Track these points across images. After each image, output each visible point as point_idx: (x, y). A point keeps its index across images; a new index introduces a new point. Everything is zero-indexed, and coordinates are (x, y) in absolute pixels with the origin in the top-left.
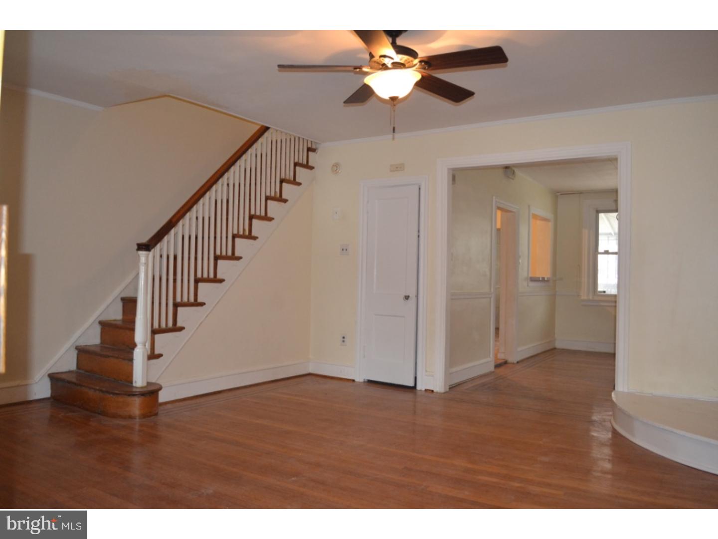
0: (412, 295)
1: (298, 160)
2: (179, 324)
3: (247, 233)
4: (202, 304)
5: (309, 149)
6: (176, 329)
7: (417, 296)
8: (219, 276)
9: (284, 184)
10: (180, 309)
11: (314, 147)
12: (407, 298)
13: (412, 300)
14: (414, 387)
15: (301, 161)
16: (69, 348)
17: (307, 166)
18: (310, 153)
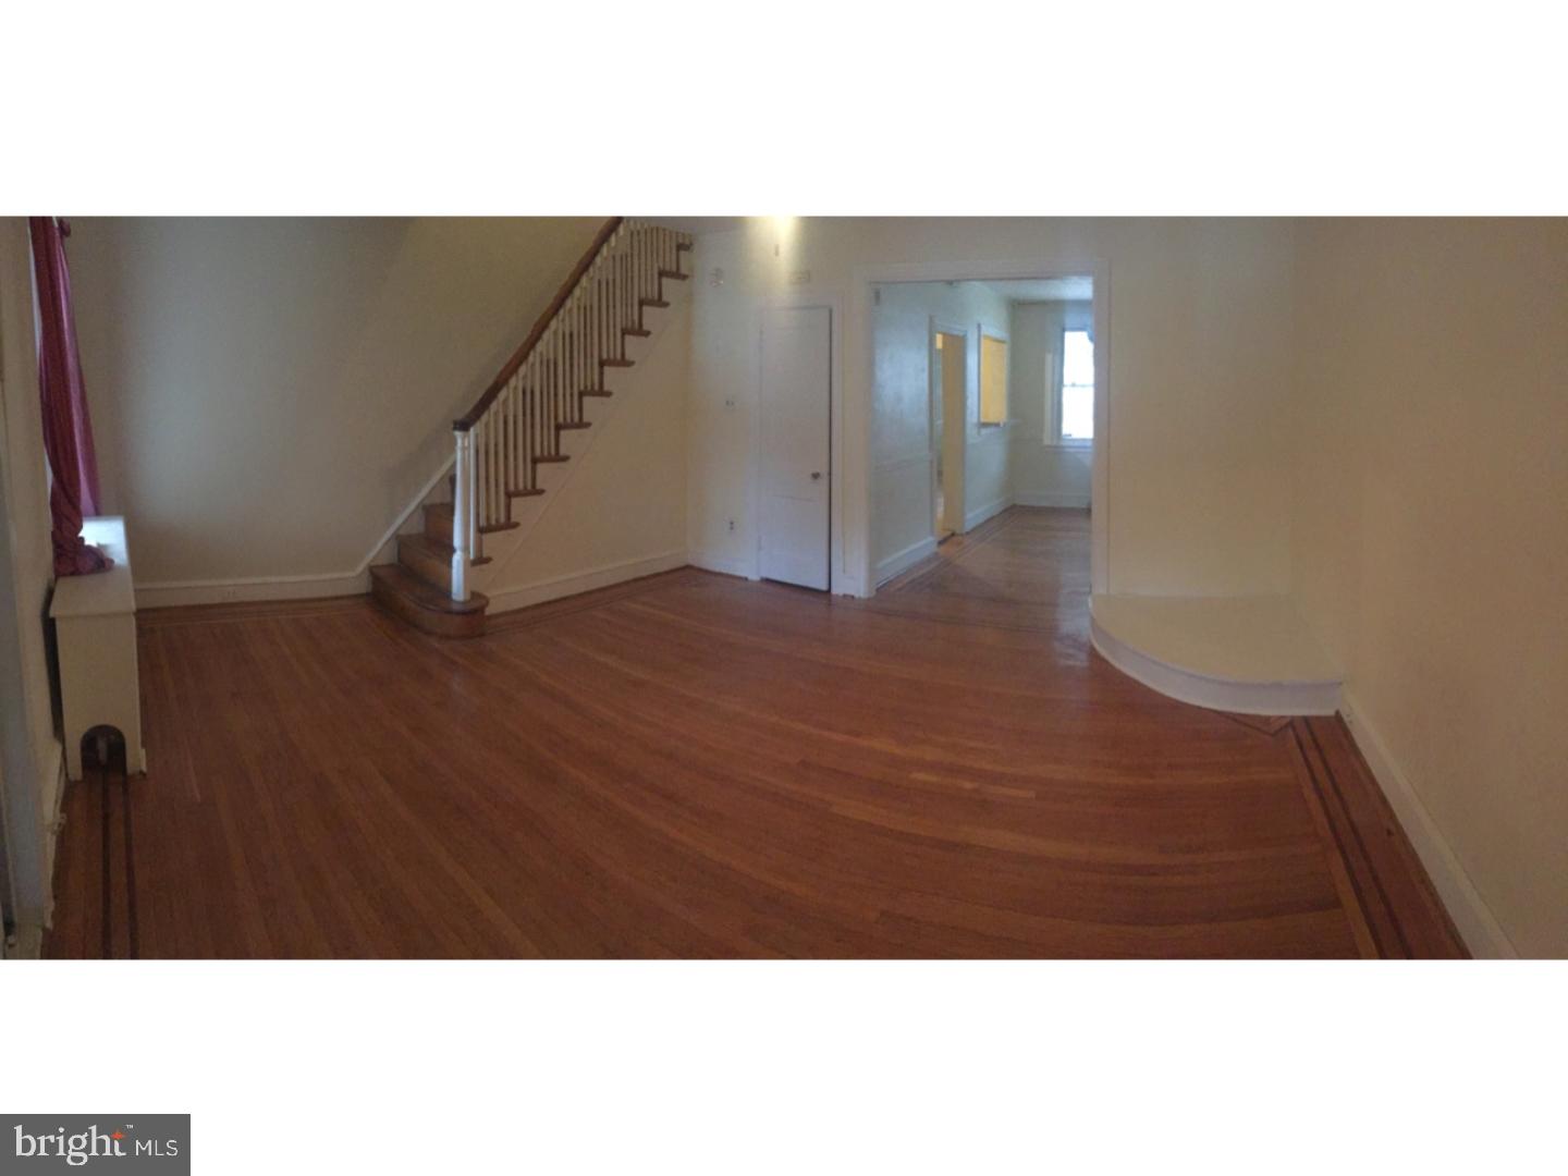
0: (824, 471)
1: (664, 265)
2: (513, 519)
3: (596, 387)
4: (541, 492)
5: (680, 247)
6: (510, 525)
7: (830, 474)
8: (563, 451)
9: (646, 309)
10: (515, 501)
11: (687, 242)
12: (816, 476)
13: (824, 482)
14: (829, 591)
15: (668, 268)
16: (389, 540)
17: (678, 275)
18: (682, 253)
